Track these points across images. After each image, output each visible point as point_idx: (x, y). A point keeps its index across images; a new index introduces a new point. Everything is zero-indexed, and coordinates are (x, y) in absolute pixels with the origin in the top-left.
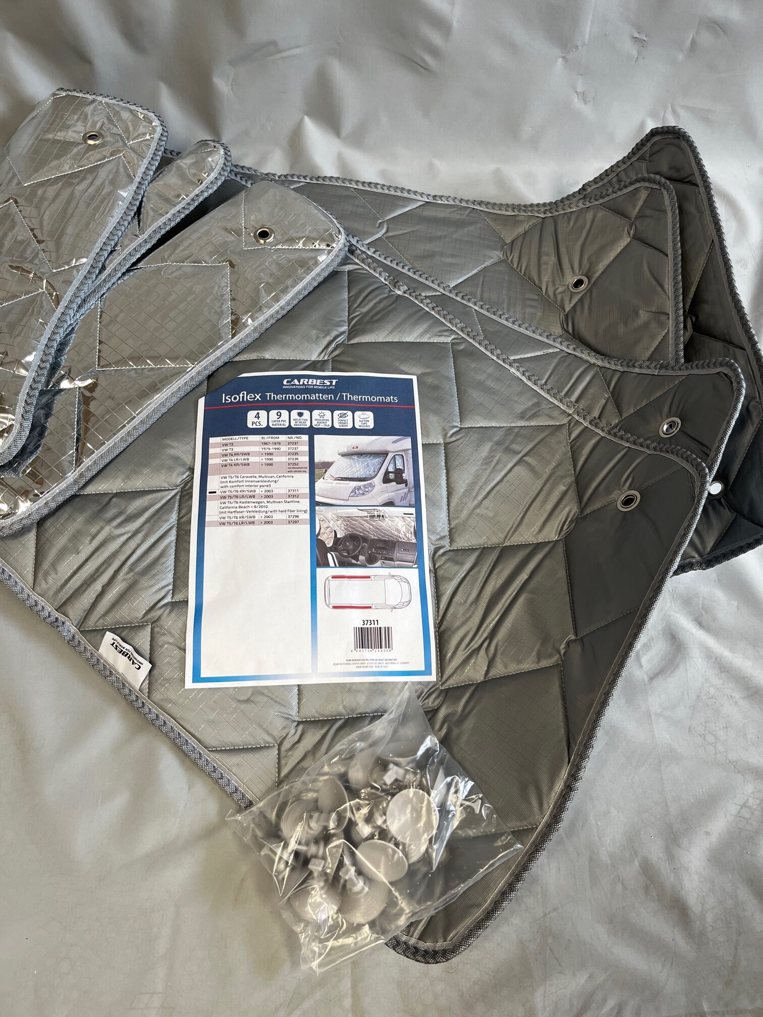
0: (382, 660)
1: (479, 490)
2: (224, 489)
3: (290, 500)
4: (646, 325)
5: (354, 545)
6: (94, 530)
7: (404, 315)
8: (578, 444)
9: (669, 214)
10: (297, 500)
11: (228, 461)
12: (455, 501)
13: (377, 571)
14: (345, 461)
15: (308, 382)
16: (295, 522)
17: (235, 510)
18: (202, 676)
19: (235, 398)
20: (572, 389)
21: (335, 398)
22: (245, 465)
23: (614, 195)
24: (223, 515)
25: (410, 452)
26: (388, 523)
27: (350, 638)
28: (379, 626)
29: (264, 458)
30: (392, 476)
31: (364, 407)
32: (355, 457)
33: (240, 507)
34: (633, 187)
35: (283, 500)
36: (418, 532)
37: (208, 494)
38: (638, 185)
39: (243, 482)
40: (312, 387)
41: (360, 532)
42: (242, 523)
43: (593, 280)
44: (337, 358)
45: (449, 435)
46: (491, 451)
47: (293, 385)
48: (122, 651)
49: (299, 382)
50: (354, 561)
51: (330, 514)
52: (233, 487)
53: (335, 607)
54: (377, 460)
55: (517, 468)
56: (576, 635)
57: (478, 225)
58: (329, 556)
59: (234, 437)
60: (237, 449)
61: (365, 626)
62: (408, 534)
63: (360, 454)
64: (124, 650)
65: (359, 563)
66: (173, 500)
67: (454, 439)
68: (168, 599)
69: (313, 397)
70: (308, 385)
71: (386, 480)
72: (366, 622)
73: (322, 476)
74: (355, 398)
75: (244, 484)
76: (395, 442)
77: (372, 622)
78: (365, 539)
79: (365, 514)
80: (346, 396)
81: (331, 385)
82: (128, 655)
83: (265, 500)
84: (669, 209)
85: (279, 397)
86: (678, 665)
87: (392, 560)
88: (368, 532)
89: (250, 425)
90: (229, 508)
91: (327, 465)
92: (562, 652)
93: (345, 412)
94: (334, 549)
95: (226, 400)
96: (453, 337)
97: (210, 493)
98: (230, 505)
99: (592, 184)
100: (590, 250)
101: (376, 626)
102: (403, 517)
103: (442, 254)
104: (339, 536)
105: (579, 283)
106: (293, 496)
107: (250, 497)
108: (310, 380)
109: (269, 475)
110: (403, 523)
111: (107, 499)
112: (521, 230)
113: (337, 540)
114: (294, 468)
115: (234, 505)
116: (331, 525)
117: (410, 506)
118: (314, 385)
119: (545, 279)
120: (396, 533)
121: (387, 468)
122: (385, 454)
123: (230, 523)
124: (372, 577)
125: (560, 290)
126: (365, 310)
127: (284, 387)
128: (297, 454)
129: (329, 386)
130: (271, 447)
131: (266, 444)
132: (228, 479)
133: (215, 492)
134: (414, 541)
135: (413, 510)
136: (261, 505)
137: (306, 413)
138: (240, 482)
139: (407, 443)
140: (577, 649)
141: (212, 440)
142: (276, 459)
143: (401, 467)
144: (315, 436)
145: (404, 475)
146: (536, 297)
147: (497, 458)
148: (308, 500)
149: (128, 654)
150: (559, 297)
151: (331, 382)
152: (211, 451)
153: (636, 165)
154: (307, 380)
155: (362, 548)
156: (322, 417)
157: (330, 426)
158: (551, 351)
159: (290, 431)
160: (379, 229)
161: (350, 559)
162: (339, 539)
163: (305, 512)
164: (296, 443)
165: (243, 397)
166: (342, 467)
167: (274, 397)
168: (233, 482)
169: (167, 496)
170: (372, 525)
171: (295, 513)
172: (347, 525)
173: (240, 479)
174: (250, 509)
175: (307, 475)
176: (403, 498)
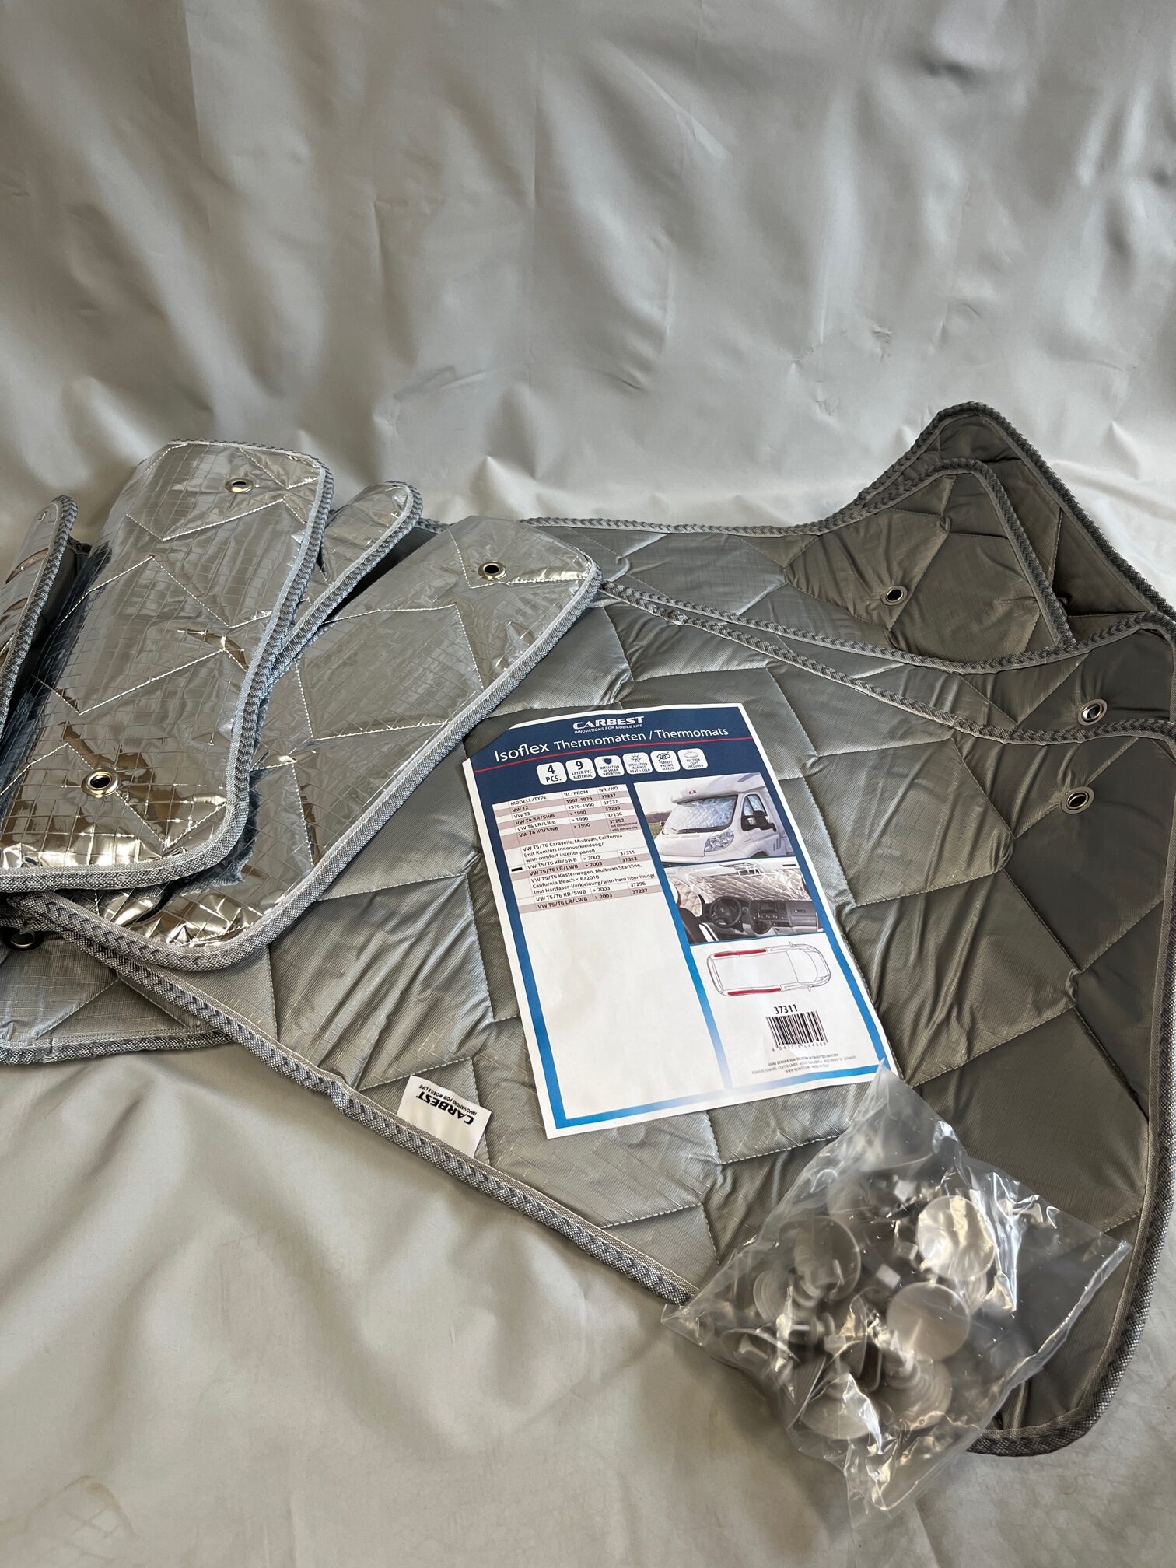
0: (818, 1057)
1: (872, 824)
2: (532, 863)
3: (626, 865)
4: (1008, 615)
5: (731, 911)
6: (359, 940)
7: (698, 643)
8: (976, 756)
9: (992, 496)
10: (637, 863)
11: (527, 829)
12: (843, 846)
13: (771, 941)
14: (684, 810)
15: (606, 723)
16: (643, 891)
17: (555, 886)
18: (568, 1116)
19: (514, 754)
20: (940, 702)
21: (647, 737)
22: (552, 829)
23: (908, 494)
24: (540, 895)
25: (766, 790)
26: (767, 879)
27: (767, 1033)
28: (799, 1013)
29: (575, 818)
30: (752, 821)
31: (689, 744)
32: (697, 804)
33: (561, 882)
34: (932, 479)
35: (617, 866)
36: (809, 886)
37: (511, 872)
38: (937, 475)
39: (559, 850)
40: (613, 728)
41: (734, 894)
42: (570, 901)
43: (913, 587)
44: (627, 699)
45: (808, 765)
46: (870, 778)
47: (586, 728)
48: (438, 1101)
49: (594, 724)
50: (737, 932)
51: (686, 875)
52: (543, 858)
53: (731, 994)
54: (725, 805)
55: (911, 793)
56: (1079, 968)
57: (743, 551)
58: (702, 928)
59: (527, 798)
60: (534, 813)
61: (780, 1015)
62: (797, 891)
63: (702, 799)
64: (442, 1099)
65: (744, 933)
66: (460, 890)
67: (815, 770)
68: (489, 1020)
69: (618, 739)
70: (607, 726)
71: (746, 827)
72: (779, 1010)
73: (660, 830)
74: (672, 734)
75: (558, 852)
76: (741, 780)
77: (788, 1008)
78: (744, 902)
79: (733, 870)
80: (661, 733)
81: (637, 723)
82: (449, 1107)
83: (593, 869)
84: (989, 490)
85: (573, 744)
87: (787, 925)
88: (744, 892)
89: (543, 782)
90: (546, 885)
91: (662, 817)
92: (1070, 992)
93: (666, 752)
94: (705, 918)
95: (500, 758)
96: (767, 661)
97: (513, 870)
98: (545, 882)
99: (871, 490)
100: (899, 555)
101: (795, 1013)
102: (784, 870)
103: (710, 584)
104: (707, 902)
105: (895, 595)
106: (629, 859)
107: (571, 867)
108: (608, 721)
109: (589, 838)
110: (787, 877)
111: (366, 900)
112: (796, 550)
113: (706, 907)
114: (619, 825)
115: (551, 880)
116: (692, 888)
117: (788, 855)
118: (614, 726)
119: (849, 596)
120: (781, 891)
121: (743, 813)
122: (734, 796)
123: (553, 905)
124: (769, 950)
125: (873, 605)
126: (645, 643)
127: (576, 732)
128: (617, 808)
129: (635, 724)
130: (581, 805)
131: (572, 801)
132: (534, 850)
133: (521, 869)
134: (808, 899)
135: (793, 860)
136: (589, 875)
137: (615, 759)
138: (551, 851)
139: (758, 780)
140: (1091, 984)
141: (496, 807)
142: (591, 818)
143: (761, 809)
144: (635, 784)
145: (767, 818)
146: (847, 617)
147: (881, 785)
148: (651, 862)
149: (447, 1105)
150: (875, 614)
151: (636, 720)
152: (499, 820)
153: (926, 457)
154: (603, 721)
155: (743, 913)
156: (637, 762)
157: (651, 770)
158: (894, 666)
159: (599, 782)
160: (621, 566)
161: (732, 929)
162: (709, 905)
163: (652, 876)
164: (613, 795)
165: (524, 751)
166: (682, 817)
167: (566, 745)
168: (541, 853)
169: (451, 884)
170: (747, 883)
171: (640, 880)
172: (713, 886)
173: (550, 848)
174: (576, 883)
175: (640, 832)
176: (777, 846)
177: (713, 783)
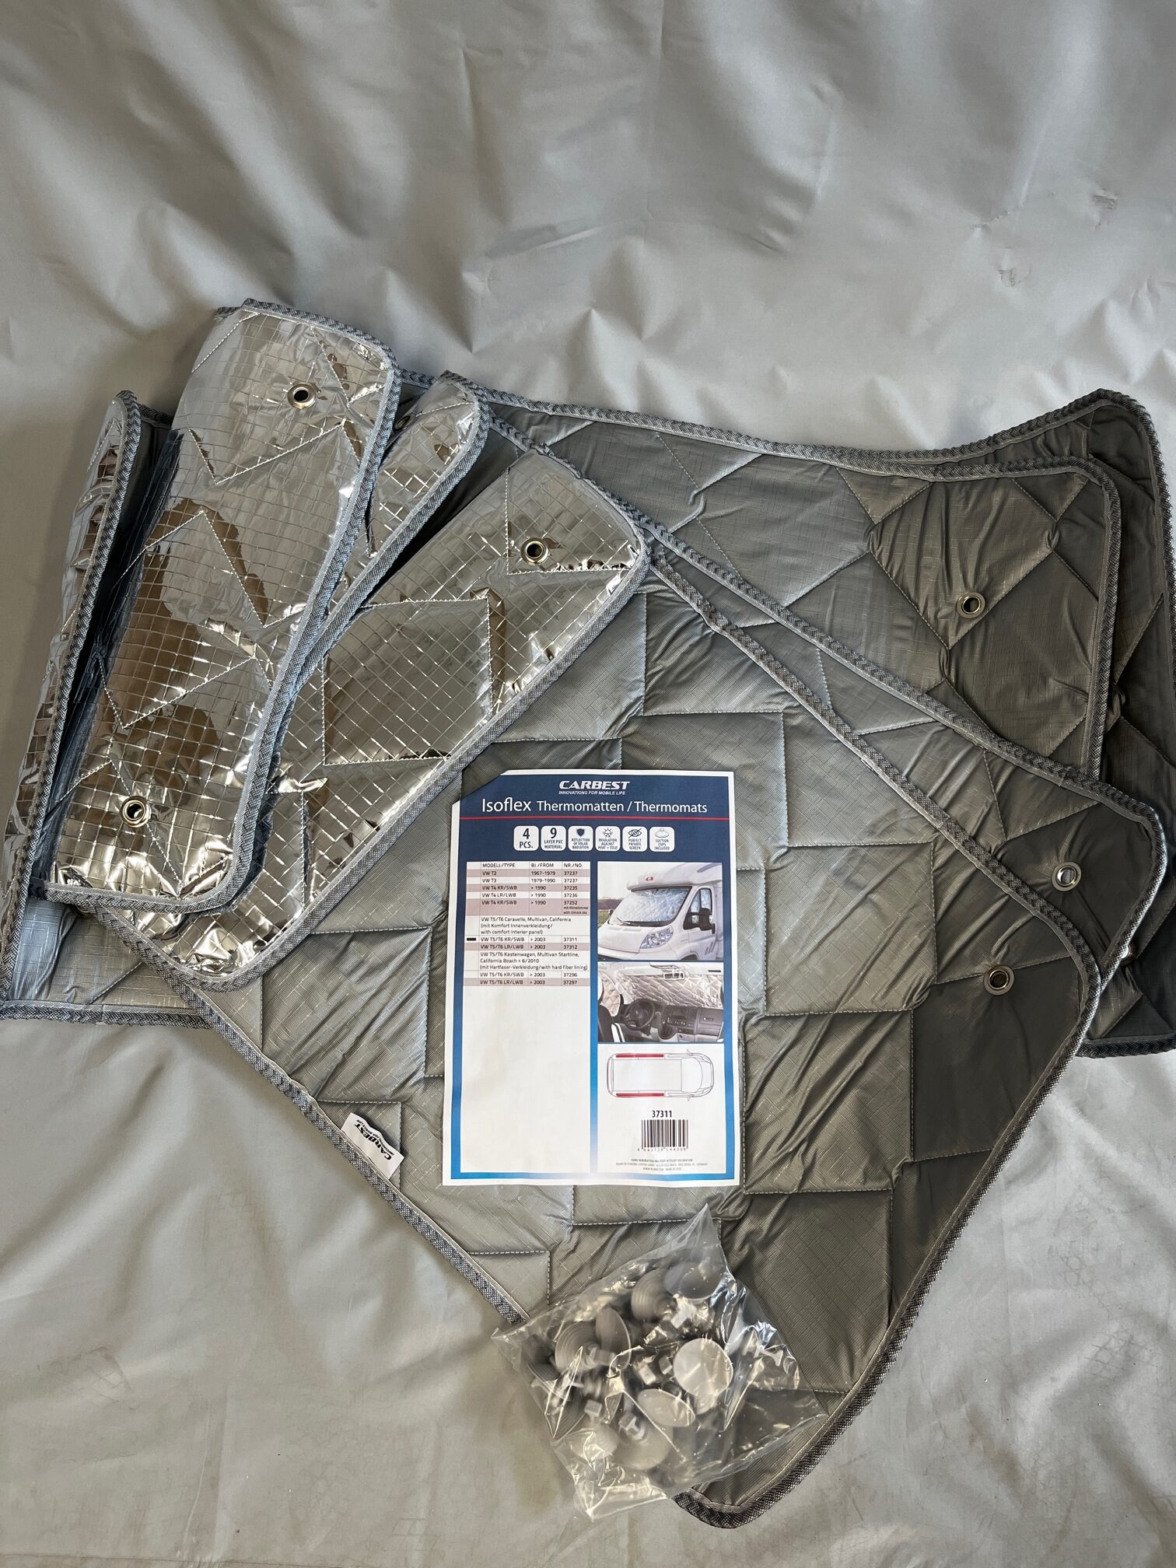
0: (675, 1161)
1: (808, 940)
2: (485, 936)
3: (566, 952)
4: (1056, 702)
5: (645, 1014)
6: (331, 983)
7: (721, 673)
8: (944, 876)
9: (1109, 532)
10: (575, 952)
11: (490, 897)
12: (774, 951)
13: (671, 1048)
14: (636, 898)
15: (591, 786)
16: (573, 983)
17: (499, 964)
18: (462, 1170)
19: (498, 807)
20: (945, 786)
21: (626, 809)
22: (511, 903)
23: (1036, 472)
24: (484, 971)
25: (720, 884)
26: (688, 984)
27: (638, 1134)
28: (672, 1119)
29: (534, 893)
30: (695, 919)
31: (662, 820)
32: (649, 893)
33: (505, 961)
34: (1064, 470)
35: (557, 952)
36: (726, 996)
37: (466, 941)
38: (1070, 469)
39: (510, 925)
40: (596, 792)
41: (652, 996)
42: (508, 982)
43: (992, 605)
44: (629, 739)
45: (773, 859)
46: (827, 884)
47: (571, 790)
48: (369, 1135)
49: (580, 786)
50: (643, 1035)
51: (616, 972)
52: (496, 932)
53: (619, 1095)
54: (677, 897)
55: (859, 910)
56: (914, 1156)
57: (835, 498)
58: (613, 1028)
59: (498, 863)
60: (501, 880)
61: (656, 1118)
62: (712, 999)
63: (656, 889)
64: (371, 1135)
65: (650, 1037)
66: (422, 946)
67: (778, 865)
68: (420, 1075)
69: (598, 807)
70: (592, 790)
71: (688, 925)
72: (656, 1113)
73: (606, 919)
74: (650, 808)
75: (510, 929)
76: (701, 871)
77: (665, 1114)
78: (658, 1006)
79: (660, 972)
80: (640, 805)
81: (621, 789)
82: (376, 1142)
83: (536, 952)
85: (553, 807)
86: (1046, 1166)
87: (691, 1032)
88: (662, 996)
89: (517, 847)
90: (492, 961)
91: (613, 904)
92: (894, 1177)
93: (638, 828)
94: (619, 1019)
95: (487, 808)
96: (786, 704)
97: (468, 939)
98: (492, 958)
101: (669, 1118)
102: (707, 976)
103: (781, 550)
104: (626, 1003)
106: (570, 947)
107: (518, 947)
108: (594, 783)
109: (541, 917)
110: (708, 984)
111: (344, 942)
112: (896, 501)
113: (623, 1008)
114: (571, 907)
115: (497, 957)
116: (616, 987)
117: (717, 960)
118: (598, 790)
120: (698, 997)
121: (690, 908)
122: (687, 888)
123: (492, 982)
124: (666, 1056)
125: (944, 611)
127: (560, 792)
128: (575, 888)
129: (619, 790)
130: (543, 879)
131: (537, 873)
132: (490, 922)
133: (475, 939)
134: (720, 1007)
135: (720, 966)
136: (530, 958)
137: (588, 831)
138: (505, 926)
139: (716, 872)
140: (912, 1179)
141: (470, 865)
142: (550, 895)
143: (708, 907)
144: (599, 863)
145: (711, 917)
146: (908, 623)
147: (833, 895)
148: (588, 953)
149: (375, 1140)
150: (942, 622)
151: (621, 785)
152: (470, 881)
154: (590, 783)
155: (655, 1017)
156: (608, 837)
157: (619, 848)
158: (921, 720)
159: (567, 855)
160: (695, 506)
161: (639, 1032)
162: (627, 1005)
163: (585, 969)
164: (574, 873)
165: (509, 805)
166: (633, 906)
167: (547, 807)
168: (496, 926)
169: (418, 937)
170: (668, 987)
171: (573, 971)
172: (637, 987)
173: (505, 923)
174: (518, 964)
175: (588, 918)
176: (708, 950)
177: (672, 870)
